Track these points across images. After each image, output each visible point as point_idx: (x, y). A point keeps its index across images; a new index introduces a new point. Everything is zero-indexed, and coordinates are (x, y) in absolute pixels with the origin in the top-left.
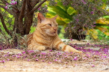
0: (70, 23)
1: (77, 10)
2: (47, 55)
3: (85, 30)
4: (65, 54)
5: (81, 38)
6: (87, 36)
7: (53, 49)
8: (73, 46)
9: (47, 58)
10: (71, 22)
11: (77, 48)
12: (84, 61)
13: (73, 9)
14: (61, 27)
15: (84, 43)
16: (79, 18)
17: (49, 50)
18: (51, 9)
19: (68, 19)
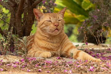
0: (85, 21)
1: (94, 3)
2: (53, 64)
3: (104, 30)
4: (78, 63)
5: (99, 41)
6: (108, 38)
7: (62, 56)
8: (89, 51)
9: (53, 68)
10: (87, 19)
11: (94, 55)
12: (103, 72)
13: (89, 2)
14: (74, 26)
15: (103, 48)
16: (97, 14)
17: (56, 58)
18: (60, 2)
19: (83, 16)
